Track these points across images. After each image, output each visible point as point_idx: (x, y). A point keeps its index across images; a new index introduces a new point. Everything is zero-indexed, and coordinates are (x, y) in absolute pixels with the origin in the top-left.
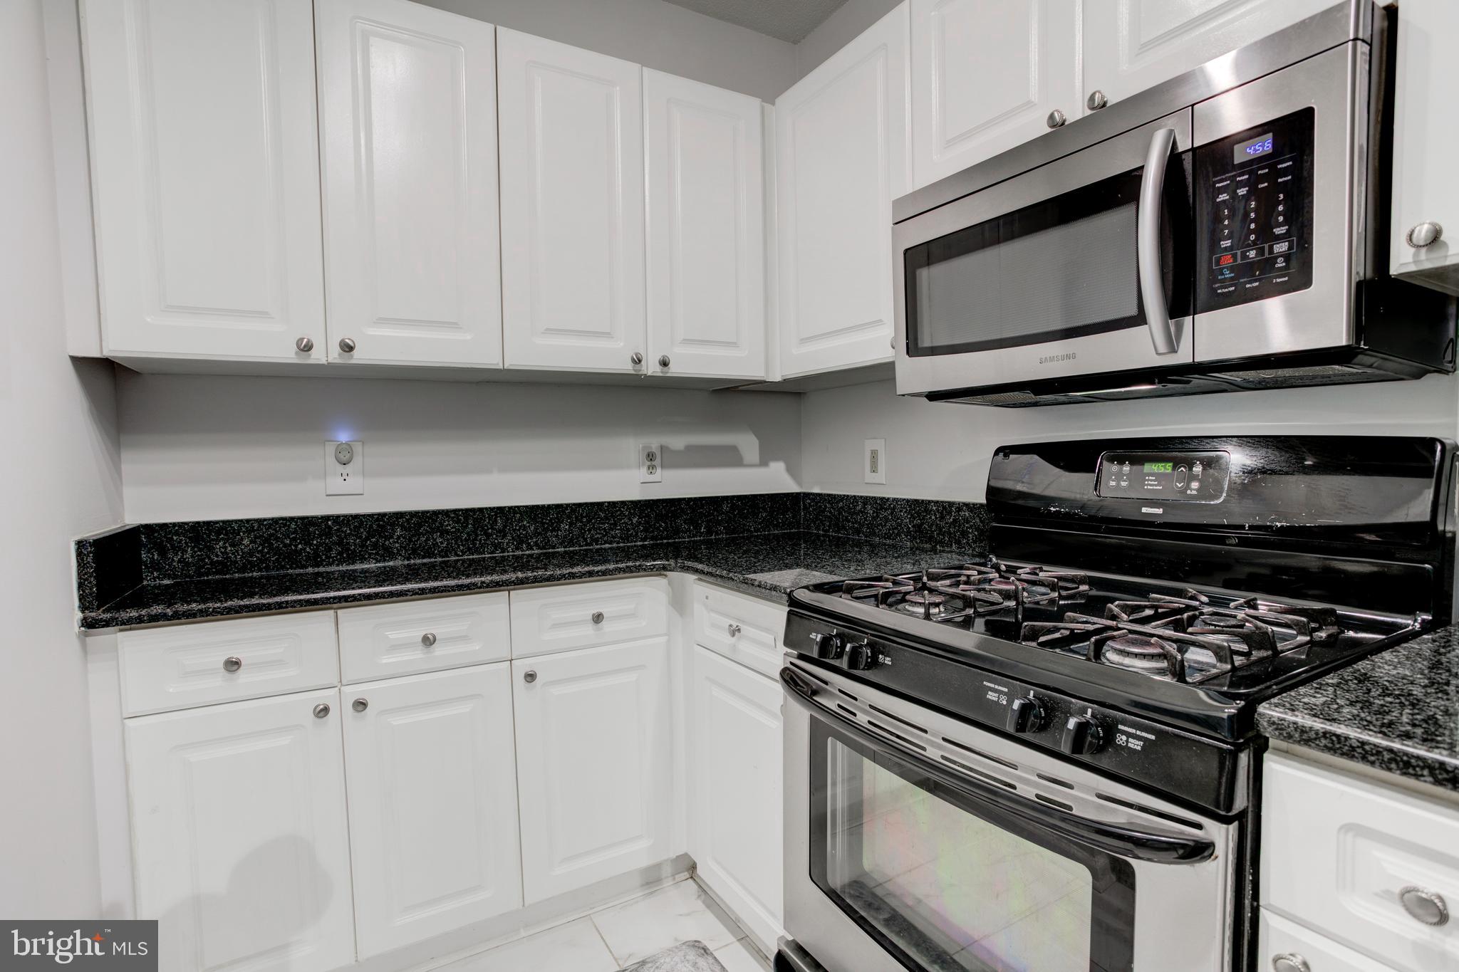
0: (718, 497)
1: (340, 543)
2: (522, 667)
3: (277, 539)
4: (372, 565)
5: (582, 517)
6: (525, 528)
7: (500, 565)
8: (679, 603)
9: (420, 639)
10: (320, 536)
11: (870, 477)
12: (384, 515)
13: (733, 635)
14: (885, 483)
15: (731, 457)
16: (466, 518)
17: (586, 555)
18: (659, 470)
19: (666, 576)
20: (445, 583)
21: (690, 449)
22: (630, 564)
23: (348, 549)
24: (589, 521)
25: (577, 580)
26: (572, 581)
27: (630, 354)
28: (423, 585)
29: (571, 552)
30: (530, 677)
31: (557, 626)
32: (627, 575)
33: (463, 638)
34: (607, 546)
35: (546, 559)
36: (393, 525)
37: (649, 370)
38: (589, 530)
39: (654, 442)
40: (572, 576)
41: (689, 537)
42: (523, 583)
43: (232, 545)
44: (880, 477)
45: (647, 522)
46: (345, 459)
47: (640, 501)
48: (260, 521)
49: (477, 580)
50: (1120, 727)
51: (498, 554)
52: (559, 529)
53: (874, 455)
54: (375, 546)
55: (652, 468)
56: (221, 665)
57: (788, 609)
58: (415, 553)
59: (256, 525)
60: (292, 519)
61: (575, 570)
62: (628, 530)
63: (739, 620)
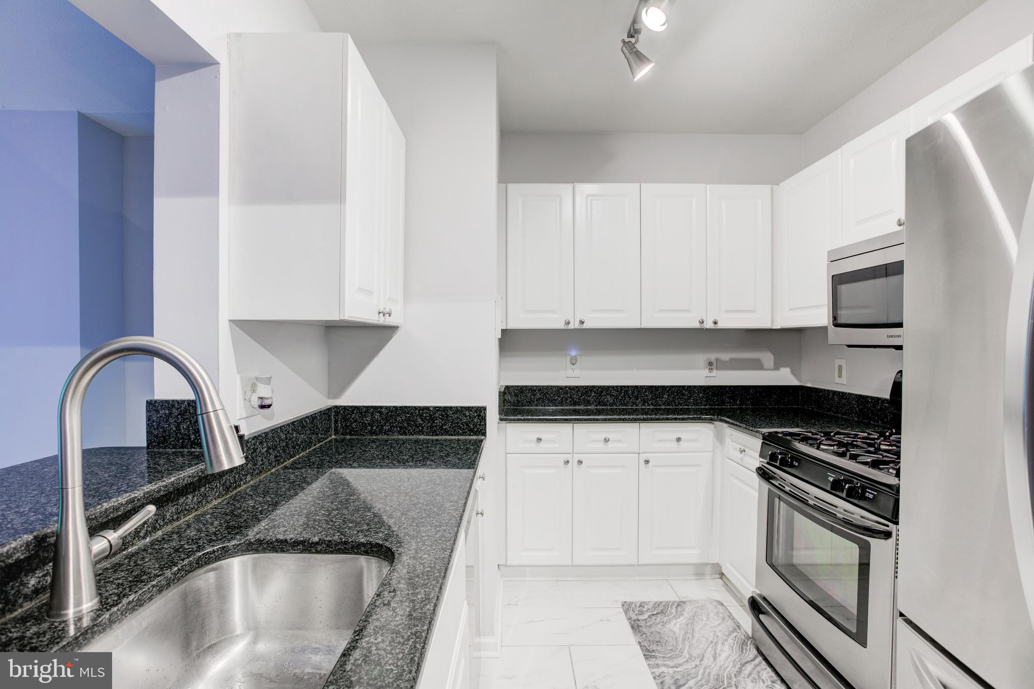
0: (747, 386)
1: (571, 397)
2: (643, 457)
3: (548, 394)
4: (582, 407)
5: (674, 392)
6: (647, 396)
7: (634, 412)
8: (720, 438)
9: (603, 439)
10: (564, 394)
11: (838, 380)
12: (588, 386)
13: (741, 453)
14: (845, 384)
15: (757, 365)
16: (621, 390)
17: (676, 410)
18: (715, 371)
19: (713, 423)
20: (614, 417)
21: (732, 360)
22: (695, 416)
23: (574, 400)
24: (677, 395)
25: (669, 421)
26: (667, 421)
27: (699, 319)
28: (606, 417)
29: (668, 408)
30: (647, 462)
31: (660, 441)
32: (693, 421)
33: (620, 441)
34: (686, 407)
35: (656, 411)
36: (591, 391)
37: (708, 325)
38: (678, 399)
39: (713, 357)
40: (668, 419)
41: (730, 406)
42: (646, 420)
43: (533, 395)
44: (843, 380)
45: (707, 397)
46: (574, 363)
47: (704, 386)
48: (543, 387)
49: (627, 417)
50: (867, 490)
51: (634, 407)
52: (663, 397)
53: (840, 367)
54: (584, 399)
55: (711, 370)
56: (536, 439)
57: (762, 441)
58: (599, 404)
59: (541, 388)
60: (554, 387)
61: (669, 417)
62: (697, 400)
63: (745, 446)
